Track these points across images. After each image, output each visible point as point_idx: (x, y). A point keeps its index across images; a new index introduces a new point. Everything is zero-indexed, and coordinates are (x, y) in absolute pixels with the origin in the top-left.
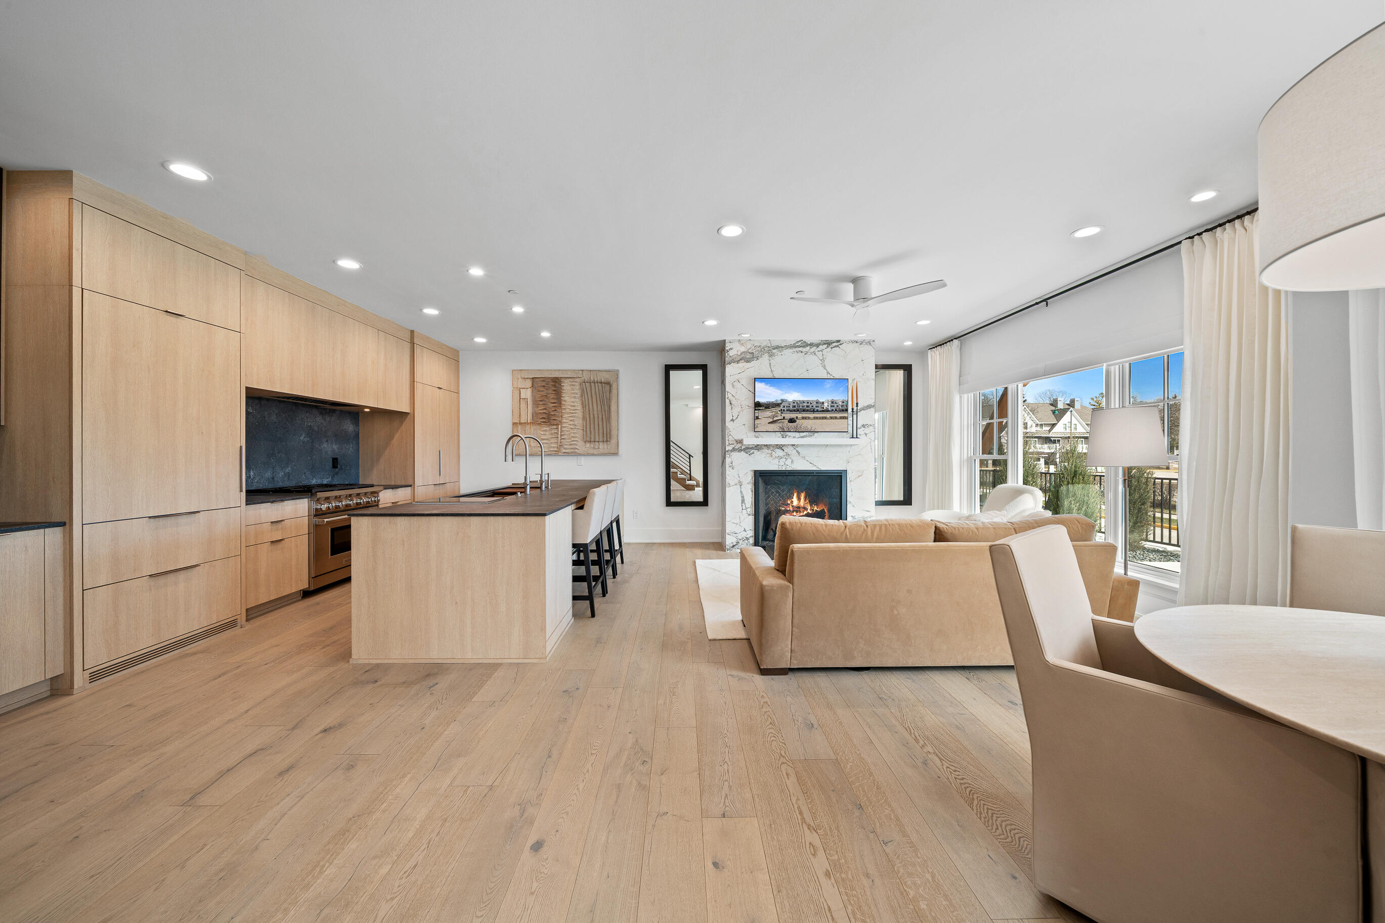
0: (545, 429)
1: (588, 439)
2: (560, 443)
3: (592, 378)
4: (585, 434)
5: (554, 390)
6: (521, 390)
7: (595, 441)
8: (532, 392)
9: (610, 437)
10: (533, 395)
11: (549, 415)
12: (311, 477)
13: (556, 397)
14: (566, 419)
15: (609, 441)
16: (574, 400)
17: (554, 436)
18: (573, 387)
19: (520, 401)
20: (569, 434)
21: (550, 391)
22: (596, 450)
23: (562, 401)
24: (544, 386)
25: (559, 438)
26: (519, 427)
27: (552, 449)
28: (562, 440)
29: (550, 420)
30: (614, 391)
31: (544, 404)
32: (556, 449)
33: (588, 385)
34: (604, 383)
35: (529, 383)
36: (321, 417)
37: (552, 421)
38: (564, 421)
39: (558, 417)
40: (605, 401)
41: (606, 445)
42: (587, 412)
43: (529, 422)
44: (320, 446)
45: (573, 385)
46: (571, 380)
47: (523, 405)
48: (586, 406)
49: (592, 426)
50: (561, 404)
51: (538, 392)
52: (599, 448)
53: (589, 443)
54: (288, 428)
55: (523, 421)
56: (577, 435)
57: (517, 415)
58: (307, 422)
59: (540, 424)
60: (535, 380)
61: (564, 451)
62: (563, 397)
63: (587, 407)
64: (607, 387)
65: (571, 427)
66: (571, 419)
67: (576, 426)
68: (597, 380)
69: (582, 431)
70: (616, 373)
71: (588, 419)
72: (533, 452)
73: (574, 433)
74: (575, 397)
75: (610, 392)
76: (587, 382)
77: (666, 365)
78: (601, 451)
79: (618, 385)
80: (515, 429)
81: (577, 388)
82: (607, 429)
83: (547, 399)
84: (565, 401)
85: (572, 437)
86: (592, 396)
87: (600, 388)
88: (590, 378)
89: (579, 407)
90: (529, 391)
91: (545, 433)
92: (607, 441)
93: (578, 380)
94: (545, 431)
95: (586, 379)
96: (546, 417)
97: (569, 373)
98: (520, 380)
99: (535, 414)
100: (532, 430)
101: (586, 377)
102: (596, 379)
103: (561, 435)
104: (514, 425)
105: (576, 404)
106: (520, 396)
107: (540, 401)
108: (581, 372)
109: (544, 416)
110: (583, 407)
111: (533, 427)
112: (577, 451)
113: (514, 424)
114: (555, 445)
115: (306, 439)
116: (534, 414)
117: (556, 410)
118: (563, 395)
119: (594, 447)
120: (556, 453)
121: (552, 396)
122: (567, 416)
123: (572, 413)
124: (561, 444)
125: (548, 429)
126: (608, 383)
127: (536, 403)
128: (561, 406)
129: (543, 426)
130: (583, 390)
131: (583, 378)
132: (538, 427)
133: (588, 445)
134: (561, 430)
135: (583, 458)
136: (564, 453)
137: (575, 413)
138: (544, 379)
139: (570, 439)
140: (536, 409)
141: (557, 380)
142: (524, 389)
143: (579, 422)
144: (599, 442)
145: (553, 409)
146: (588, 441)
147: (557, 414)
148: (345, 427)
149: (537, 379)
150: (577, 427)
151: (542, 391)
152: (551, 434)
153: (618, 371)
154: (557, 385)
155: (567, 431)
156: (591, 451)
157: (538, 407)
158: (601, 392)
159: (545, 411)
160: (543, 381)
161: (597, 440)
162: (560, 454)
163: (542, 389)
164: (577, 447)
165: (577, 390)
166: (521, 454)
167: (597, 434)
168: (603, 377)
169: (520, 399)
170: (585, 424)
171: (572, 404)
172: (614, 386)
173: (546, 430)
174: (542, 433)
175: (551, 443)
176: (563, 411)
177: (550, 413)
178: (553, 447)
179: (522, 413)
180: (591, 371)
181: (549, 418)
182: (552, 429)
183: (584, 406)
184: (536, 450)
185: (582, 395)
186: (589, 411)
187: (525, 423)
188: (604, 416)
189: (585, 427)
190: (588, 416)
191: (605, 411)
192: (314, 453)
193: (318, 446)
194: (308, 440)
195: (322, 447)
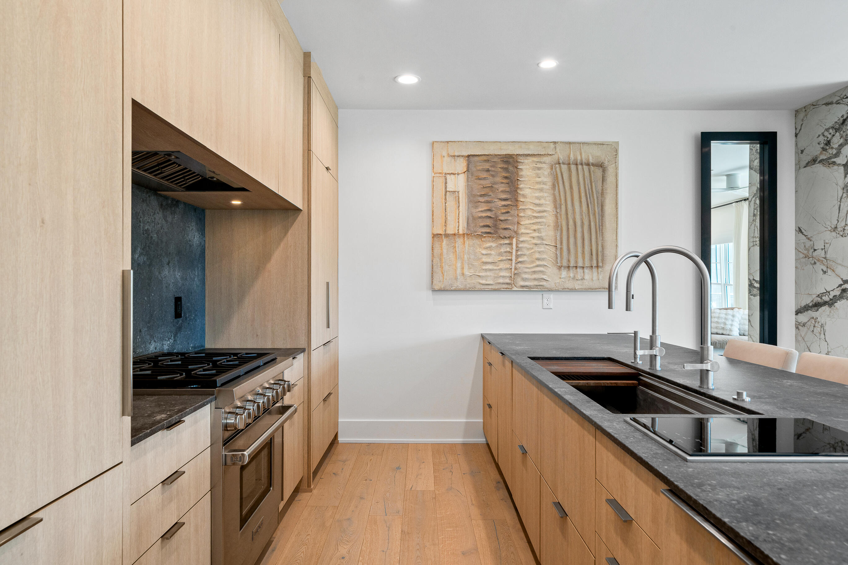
0: (488, 245)
1: (565, 263)
2: (516, 269)
3: (572, 156)
4: (559, 255)
5: (506, 178)
6: (448, 176)
7: (576, 267)
8: (468, 181)
9: (603, 260)
10: (468, 185)
11: (496, 220)
13: (508, 189)
14: (526, 228)
15: (601, 267)
16: (541, 194)
17: (504, 258)
18: (539, 172)
19: (446, 195)
20: (531, 255)
21: (498, 179)
22: (579, 282)
23: (519, 196)
24: (488, 171)
25: (514, 261)
26: (445, 241)
27: (501, 281)
28: (519, 265)
29: (498, 228)
30: (610, 179)
31: (488, 202)
32: (508, 281)
33: (564, 167)
34: (593, 165)
35: (461, 165)
37: (501, 231)
38: (523, 231)
39: (513, 224)
40: (595, 196)
41: (595, 274)
42: (564, 216)
43: (461, 232)
44: (160, 273)
45: (539, 169)
46: (535, 159)
47: (451, 203)
48: (561, 205)
49: (572, 240)
50: (517, 201)
51: (478, 181)
52: (583, 279)
53: (567, 269)
55: (450, 231)
56: (544, 256)
57: (439, 221)
58: (144, 222)
59: (480, 236)
60: (472, 159)
61: (522, 283)
62: (521, 189)
63: (563, 207)
64: (598, 172)
65: (535, 241)
66: (535, 227)
67: (543, 239)
68: (582, 160)
69: (553, 249)
70: (614, 149)
71: (565, 229)
72: (468, 286)
73: (539, 252)
74: (541, 190)
75: (604, 180)
76: (564, 164)
77: (703, 133)
78: (587, 284)
79: (617, 168)
80: (437, 245)
81: (546, 173)
82: (597, 244)
83: (492, 191)
84: (524, 196)
85: (538, 259)
86: (571, 187)
87: (587, 173)
88: (569, 157)
89: (549, 207)
90: (462, 179)
91: (489, 252)
92: (597, 267)
93: (547, 159)
94: (490, 248)
95: (562, 158)
96: (490, 224)
97: (532, 147)
98: (446, 159)
99: (471, 220)
100: (467, 247)
101: (561, 155)
102: (579, 158)
103: (517, 256)
104: (435, 238)
105: (542, 201)
106: (446, 188)
107: (481, 196)
108: (552, 145)
109: (488, 222)
110: (556, 207)
111: (468, 242)
112: (544, 283)
113: (435, 236)
114: (507, 274)
115: (142, 259)
116: (471, 218)
117: (508, 212)
118: (521, 186)
119: (574, 278)
120: (509, 287)
121: (502, 187)
122: (528, 222)
123: (536, 217)
124: (516, 272)
125: (494, 245)
126: (601, 166)
127: (473, 200)
128: (517, 206)
129: (487, 238)
130: (556, 178)
131: (556, 157)
132: (477, 241)
133: (564, 273)
134: (517, 247)
135: (552, 296)
136: (523, 287)
137: (541, 217)
138: (488, 158)
139: (532, 262)
140: (474, 211)
141: (511, 160)
142: (452, 176)
143: (548, 233)
144: (583, 267)
145: (505, 211)
146: (565, 267)
147: (510, 218)
149: (476, 159)
150: (545, 242)
151: (485, 179)
152: (500, 254)
153: (617, 143)
154: (511, 168)
155: (528, 249)
156: (569, 285)
157: (476, 207)
158: (588, 181)
159: (489, 214)
160: (487, 161)
161: (580, 264)
162: (515, 289)
163: (484, 175)
164: (544, 277)
165: (546, 177)
166: (448, 288)
167: (580, 255)
168: (591, 154)
169: (446, 192)
170: (558, 238)
171: (537, 202)
172: (610, 170)
173: (491, 246)
174: (484, 252)
175: (501, 269)
176: (522, 214)
177: (497, 217)
178: (504, 277)
179: (449, 218)
180: (570, 143)
181: (495, 226)
182: (501, 244)
183: (557, 205)
184: (473, 281)
185: (554, 186)
186: (567, 214)
187: (455, 234)
188: (592, 224)
189: (558, 243)
190: (564, 223)
191: (594, 214)
192: (152, 287)
193: (157, 273)
194: (144, 261)
195: (162, 275)
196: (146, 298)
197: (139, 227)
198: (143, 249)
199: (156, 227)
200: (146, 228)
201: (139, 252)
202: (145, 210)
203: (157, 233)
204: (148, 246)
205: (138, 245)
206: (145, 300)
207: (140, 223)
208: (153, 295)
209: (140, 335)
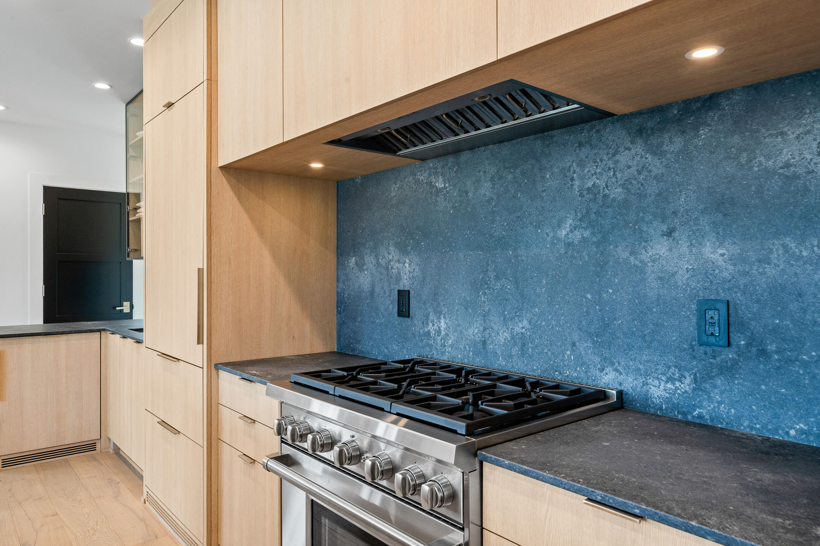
12: (597, 359)
36: (638, 148)
54: (521, 207)
58: (582, 178)
115: (577, 235)
148: (785, 156)
192: (610, 279)
193: (625, 255)
194: (583, 237)
195: (645, 256)
196: (589, 296)
197: (568, 188)
198: (580, 220)
199: (619, 176)
200: (590, 184)
201: (571, 225)
202: (587, 157)
203: (623, 186)
204: (595, 213)
205: (568, 215)
206: (587, 298)
207: (572, 182)
208: (611, 291)
209: (573, 351)
